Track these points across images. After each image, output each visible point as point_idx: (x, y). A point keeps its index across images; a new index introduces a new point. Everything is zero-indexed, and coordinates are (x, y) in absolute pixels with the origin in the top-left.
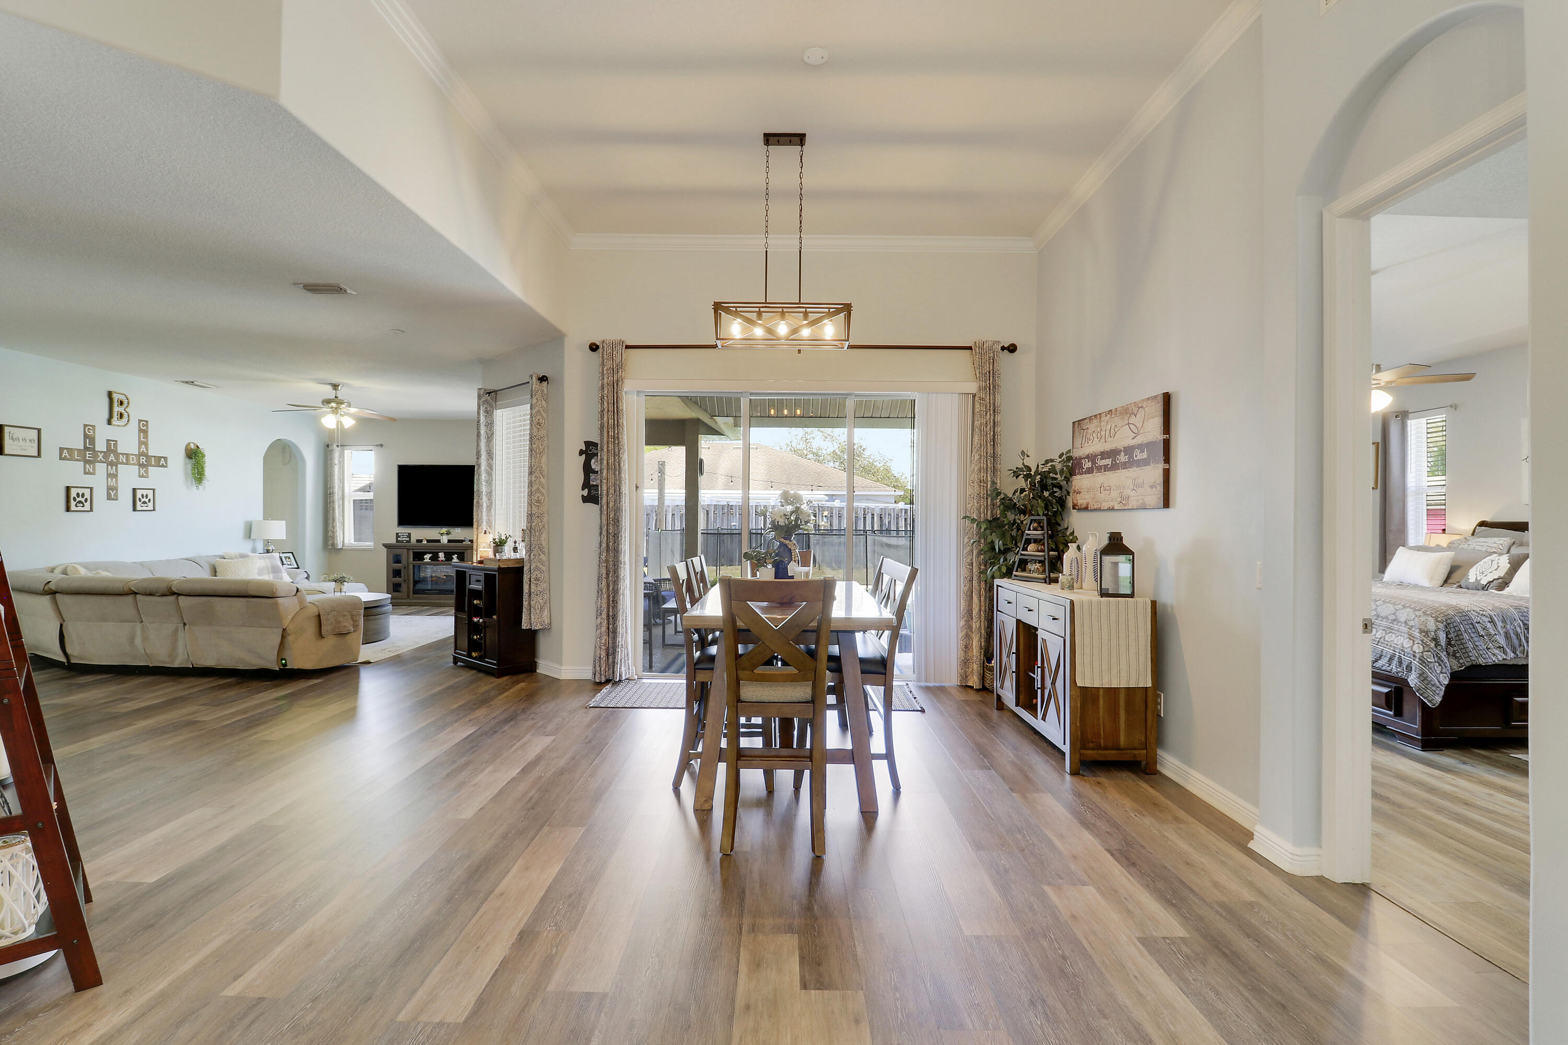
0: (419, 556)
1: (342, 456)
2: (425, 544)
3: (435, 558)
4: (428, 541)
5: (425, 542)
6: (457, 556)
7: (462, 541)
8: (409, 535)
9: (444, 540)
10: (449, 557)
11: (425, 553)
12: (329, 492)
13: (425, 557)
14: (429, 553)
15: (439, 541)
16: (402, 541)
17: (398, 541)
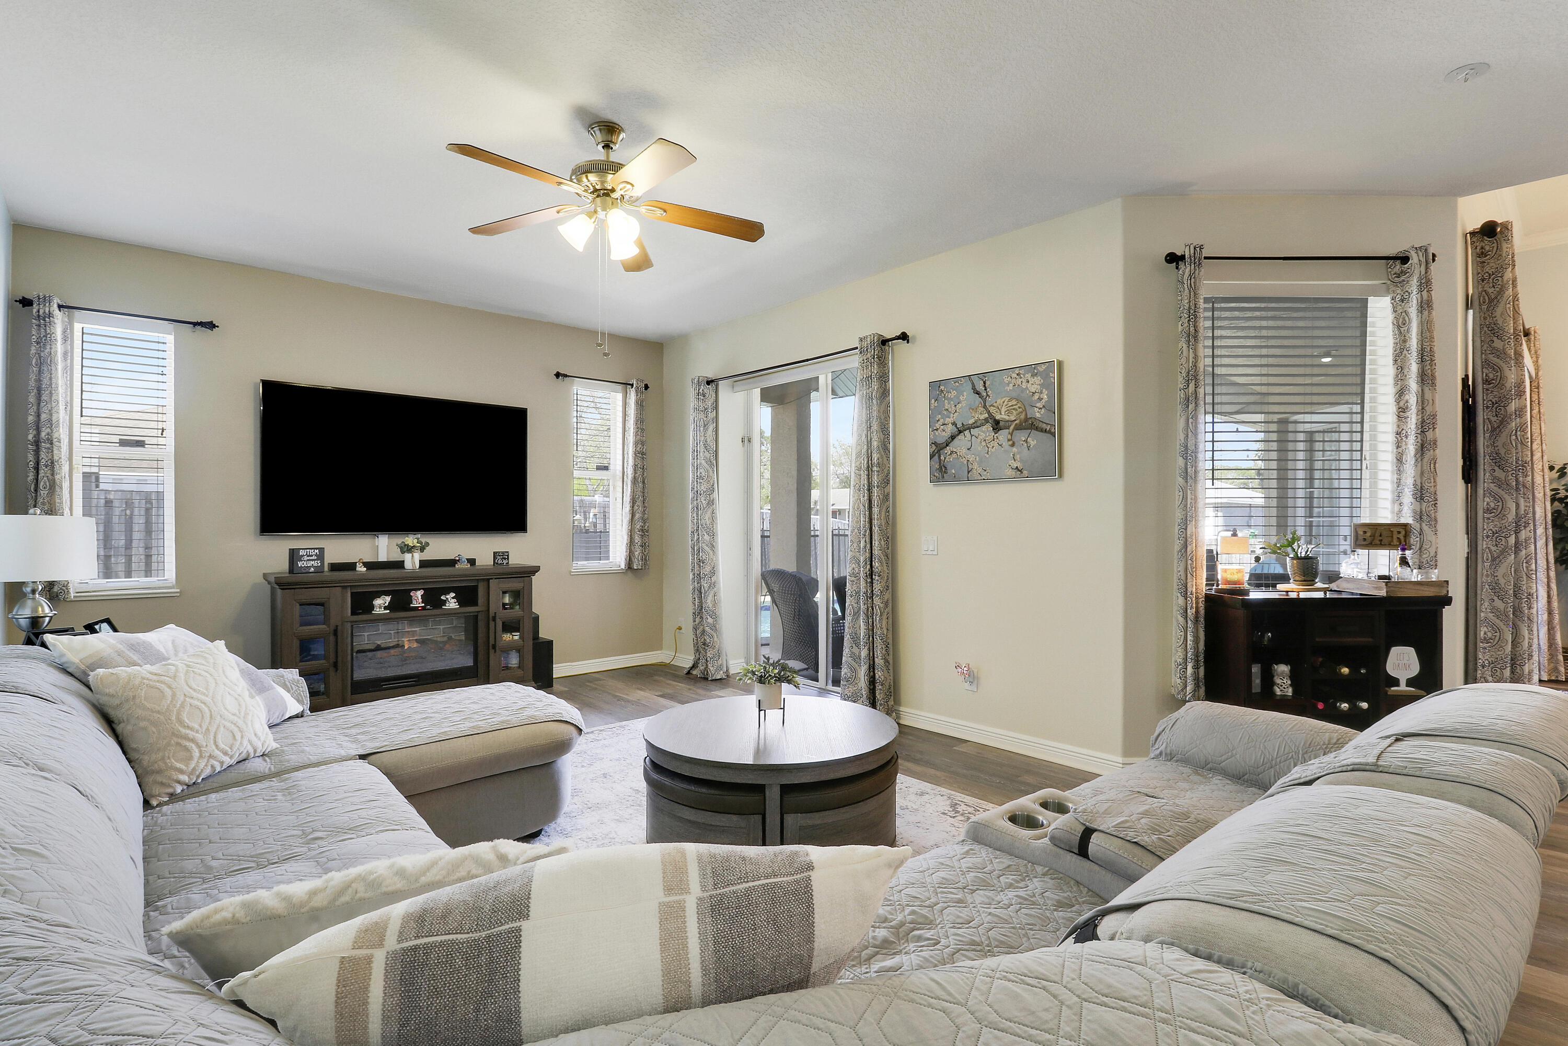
0: (362, 603)
1: (67, 337)
2: (362, 574)
3: (401, 603)
4: (370, 566)
5: (361, 569)
6: (453, 595)
7: (452, 563)
8: (321, 556)
9: (412, 561)
10: (434, 598)
11: (378, 594)
12: (30, 437)
13: (378, 602)
14: (386, 593)
15: (400, 565)
16: (306, 571)
17: (291, 571)
